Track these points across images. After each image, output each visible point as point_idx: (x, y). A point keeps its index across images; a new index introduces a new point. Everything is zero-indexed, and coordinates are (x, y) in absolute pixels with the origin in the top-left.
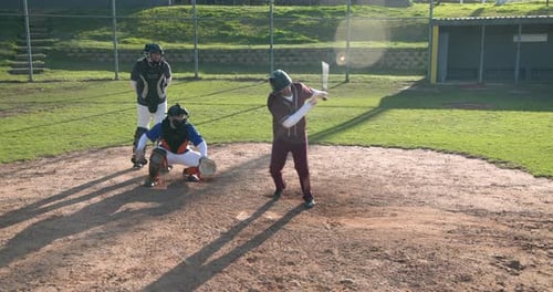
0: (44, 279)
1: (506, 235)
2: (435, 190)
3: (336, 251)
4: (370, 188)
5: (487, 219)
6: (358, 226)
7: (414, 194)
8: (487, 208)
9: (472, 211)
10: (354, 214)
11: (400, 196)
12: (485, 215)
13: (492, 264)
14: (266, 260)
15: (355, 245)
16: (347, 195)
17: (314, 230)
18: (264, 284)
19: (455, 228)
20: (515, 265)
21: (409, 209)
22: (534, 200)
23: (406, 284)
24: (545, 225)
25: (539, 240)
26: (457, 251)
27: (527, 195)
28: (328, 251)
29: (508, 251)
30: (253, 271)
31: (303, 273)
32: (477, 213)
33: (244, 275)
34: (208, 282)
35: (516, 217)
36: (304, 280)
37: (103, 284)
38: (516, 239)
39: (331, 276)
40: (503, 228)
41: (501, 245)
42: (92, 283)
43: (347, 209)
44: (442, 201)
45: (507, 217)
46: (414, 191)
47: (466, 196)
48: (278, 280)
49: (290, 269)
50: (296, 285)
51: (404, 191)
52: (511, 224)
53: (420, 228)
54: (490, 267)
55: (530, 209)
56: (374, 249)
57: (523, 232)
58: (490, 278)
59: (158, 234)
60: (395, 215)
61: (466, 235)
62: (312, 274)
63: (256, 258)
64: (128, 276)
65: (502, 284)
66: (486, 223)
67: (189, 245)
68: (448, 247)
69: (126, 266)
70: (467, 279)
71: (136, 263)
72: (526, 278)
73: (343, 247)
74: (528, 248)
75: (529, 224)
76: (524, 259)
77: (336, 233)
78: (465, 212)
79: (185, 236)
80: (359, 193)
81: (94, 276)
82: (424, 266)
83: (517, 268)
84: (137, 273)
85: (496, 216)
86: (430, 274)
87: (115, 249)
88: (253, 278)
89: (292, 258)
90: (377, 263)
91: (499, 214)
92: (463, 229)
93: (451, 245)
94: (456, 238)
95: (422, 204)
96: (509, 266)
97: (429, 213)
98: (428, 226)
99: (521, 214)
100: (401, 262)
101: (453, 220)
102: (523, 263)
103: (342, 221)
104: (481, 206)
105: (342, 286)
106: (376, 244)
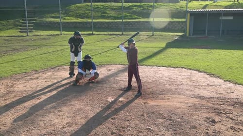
0: (35, 126)
1: (211, 108)
2: (185, 87)
3: (145, 115)
4: (160, 86)
5: (204, 101)
6: (155, 104)
7: (176, 89)
8: (204, 96)
9: (199, 97)
10: (153, 99)
11: (171, 90)
12: (204, 99)
13: (205, 121)
14: (119, 119)
15: (153, 113)
16: (151, 90)
17: (137, 105)
18: (117, 129)
19: (191, 105)
20: (214, 122)
21: (175, 96)
22: (223, 92)
23: (171, 130)
24: (226, 103)
25: (223, 110)
26: (192, 115)
27: (220, 90)
28: (142, 115)
29: (211, 115)
30: (113, 124)
31: (133, 125)
32: (201, 98)
33: (110, 125)
34: (96, 129)
35: (215, 99)
36: (133, 128)
37: (57, 129)
38: (215, 109)
39: (143, 126)
40: (210, 105)
41: (209, 113)
42: (53, 128)
43: (151, 96)
44: (188, 92)
45: (212, 100)
46: (177, 87)
47: (197, 90)
48: (123, 128)
49: (127, 123)
50: (129, 130)
51: (173, 88)
52: (213, 103)
53: (178, 105)
54: (204, 122)
55: (221, 96)
56: (160, 114)
57: (218, 106)
58: (203, 127)
59: (78, 107)
60: (169, 99)
61: (195, 108)
62: (136, 125)
63: (115, 118)
64: (66, 126)
65: (208, 130)
66: (204, 102)
67: (89, 112)
68: (188, 114)
69: (65, 122)
70: (195, 127)
71: (69, 120)
72: (217, 127)
73: (148, 114)
74: (219, 114)
75: (220, 103)
76: (217, 119)
77: (146, 107)
78: (196, 97)
79: (88, 108)
80: (155, 89)
81: (54, 125)
82: (179, 122)
83: (214, 123)
84: (69, 124)
85: (208, 99)
86: (181, 125)
87: (61, 113)
88: (113, 127)
89: (128, 118)
90: (161, 120)
91: (209, 98)
92: (195, 105)
93: (190, 113)
94: (191, 109)
95: (179, 94)
96: (211, 122)
97: (182, 98)
98: (181, 104)
99: (218, 98)
100: (170, 120)
101: (192, 101)
102: (216, 120)
103: (149, 101)
104: (202, 95)
105: (147, 131)
106: (161, 112)
